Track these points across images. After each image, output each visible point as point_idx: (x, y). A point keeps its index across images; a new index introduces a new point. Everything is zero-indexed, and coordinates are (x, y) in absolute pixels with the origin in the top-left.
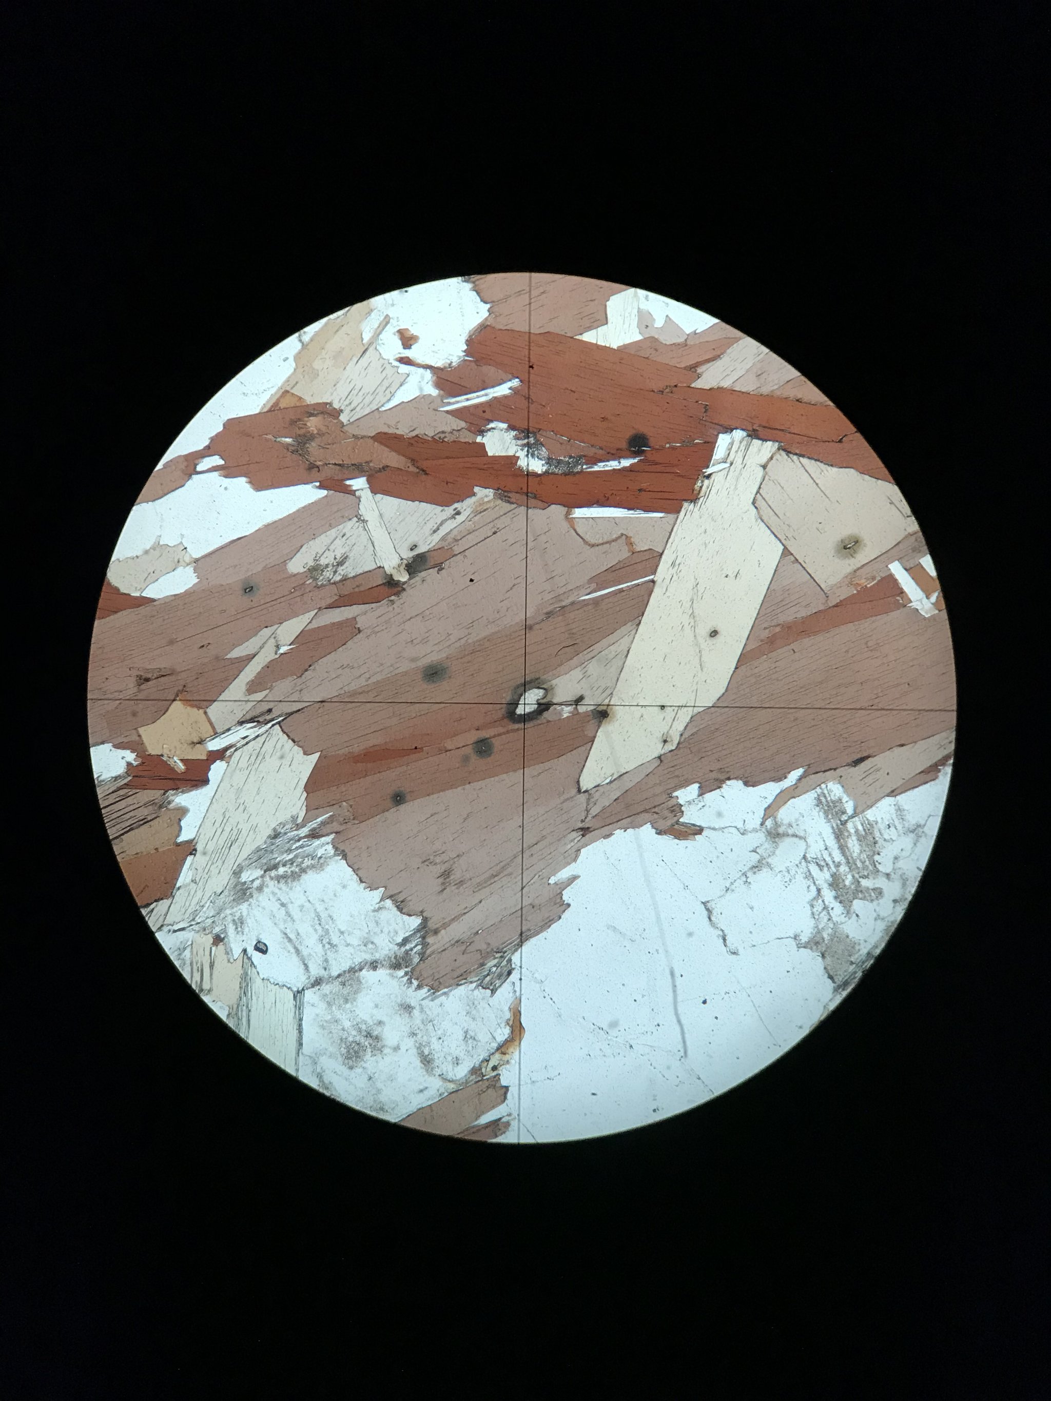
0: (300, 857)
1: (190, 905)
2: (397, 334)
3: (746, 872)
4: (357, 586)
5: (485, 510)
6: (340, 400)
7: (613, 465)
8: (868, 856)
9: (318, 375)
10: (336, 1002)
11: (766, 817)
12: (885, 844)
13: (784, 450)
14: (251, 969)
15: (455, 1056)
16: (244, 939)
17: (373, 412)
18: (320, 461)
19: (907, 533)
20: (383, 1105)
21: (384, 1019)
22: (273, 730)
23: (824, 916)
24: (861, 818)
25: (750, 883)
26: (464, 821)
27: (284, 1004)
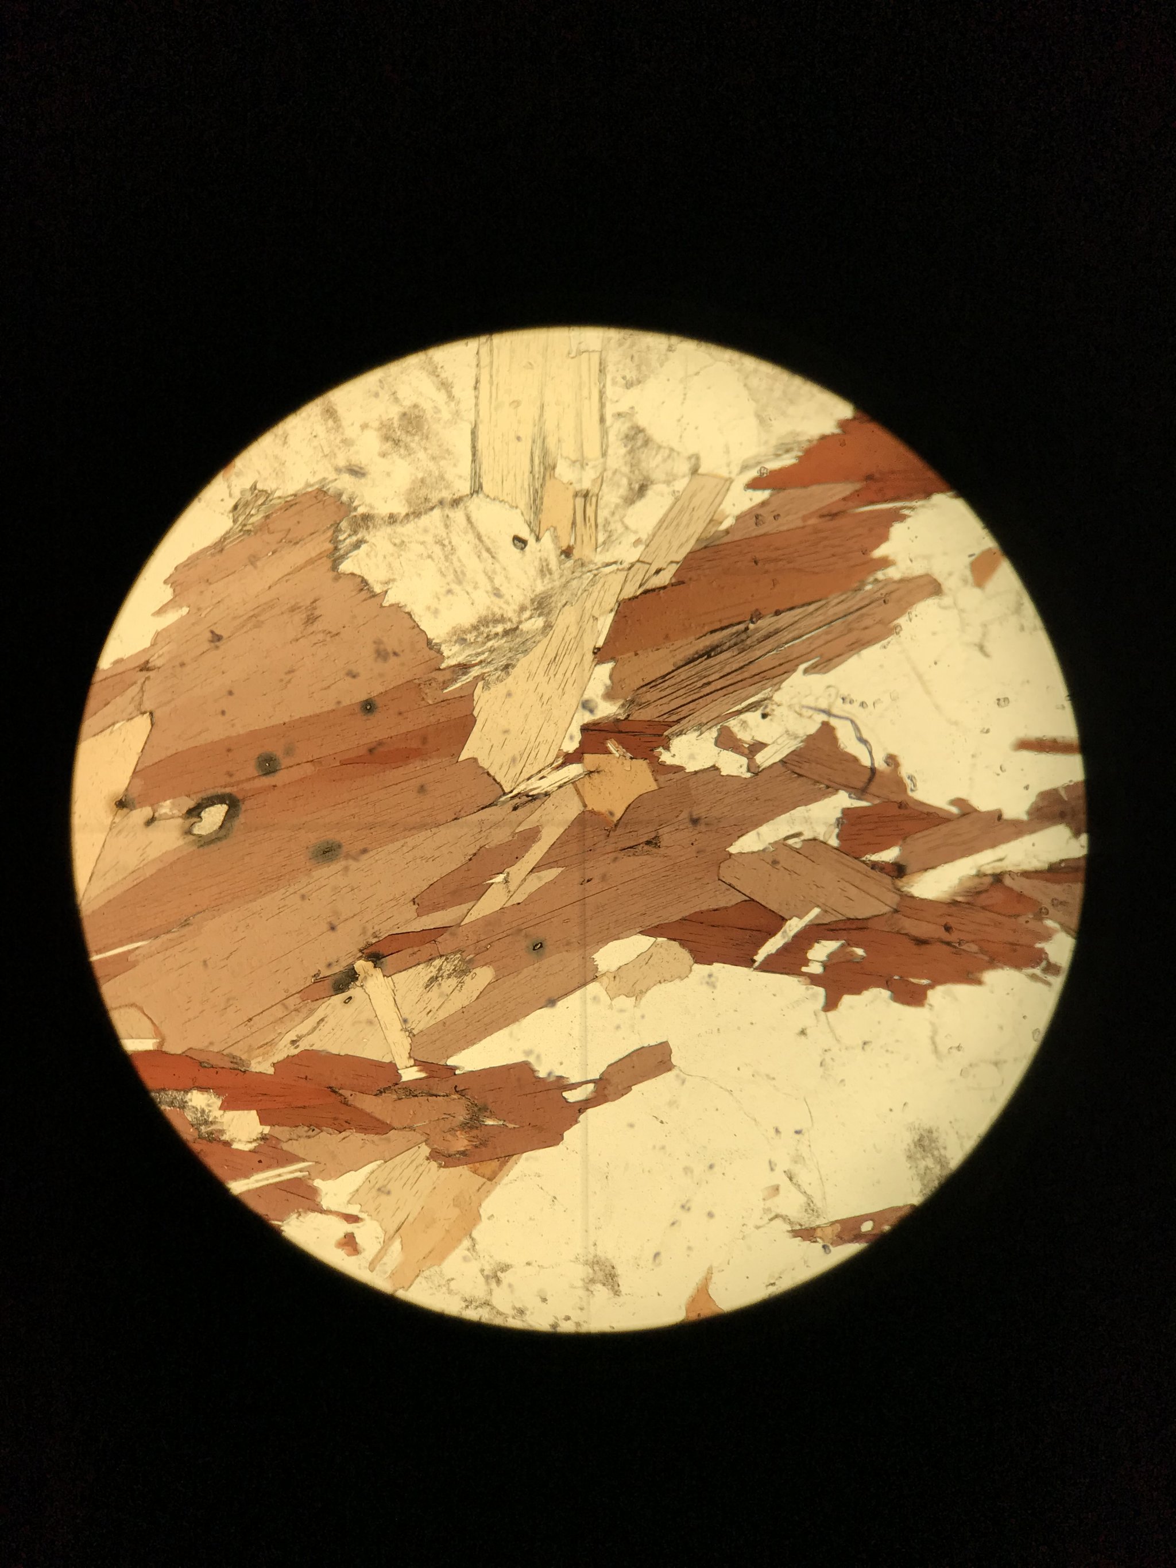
0: (480, 643)
1: (599, 592)
2: (361, 1249)
4: (415, 953)
5: (261, 1047)
6: (429, 1170)
9: (454, 1200)
10: (434, 480)
14: (530, 519)
16: (539, 553)
17: (391, 1159)
18: (454, 1099)
21: (380, 459)
22: (511, 786)
26: (290, 680)
27: (492, 480)
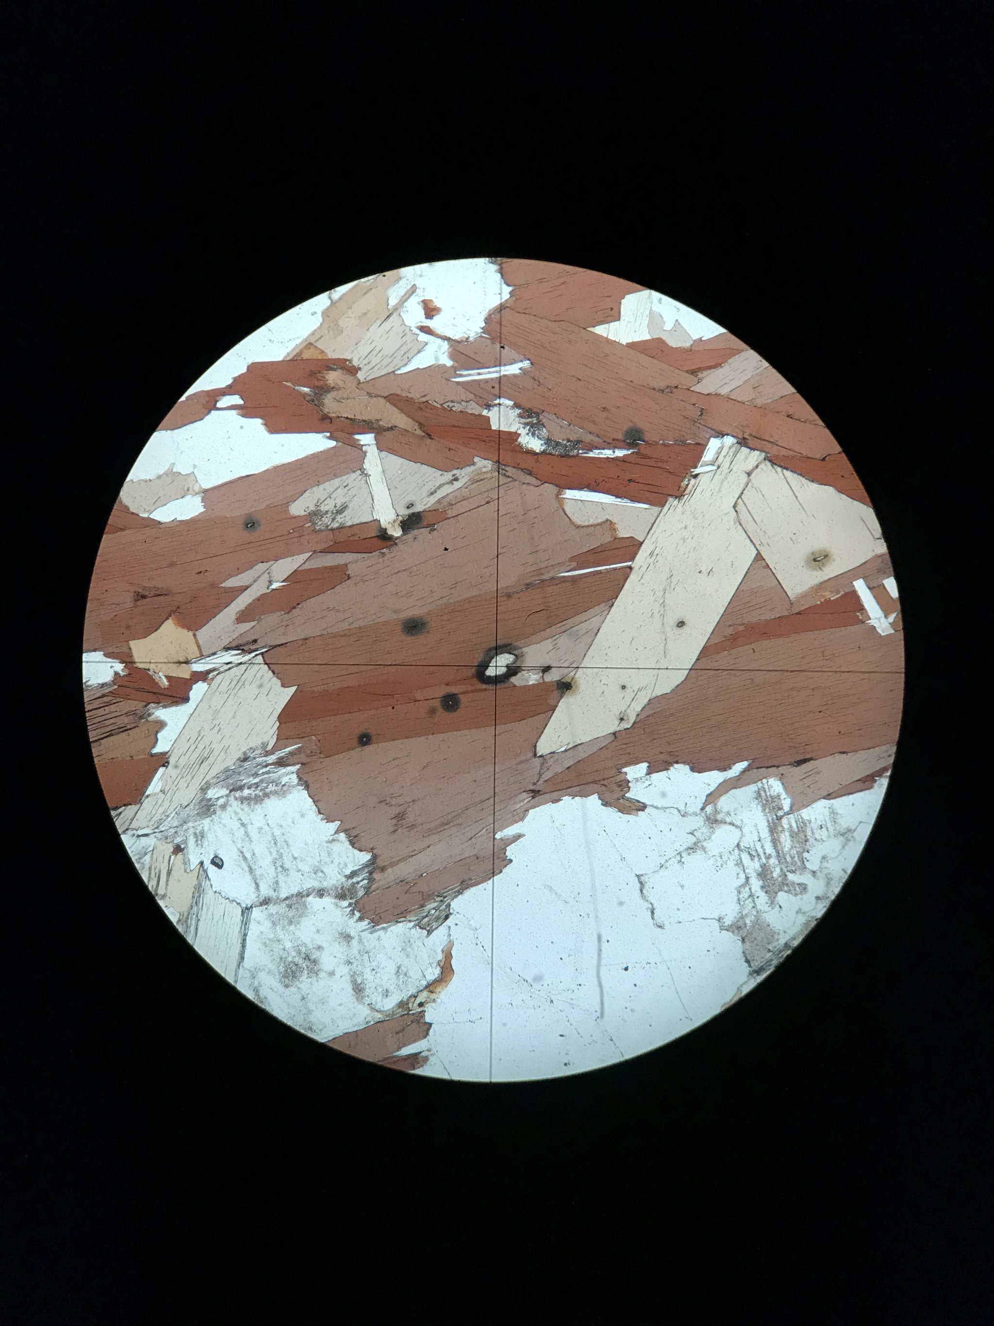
0: (264, 782)
1: (156, 813)
2: (421, 304)
3: (681, 852)
4: (353, 535)
5: (482, 480)
6: (360, 358)
7: (608, 453)
8: (797, 852)
9: (342, 332)
10: (281, 923)
11: (707, 803)
12: (815, 843)
13: (770, 461)
14: (206, 881)
15: (385, 989)
16: (202, 852)
17: (389, 374)
18: (333, 413)
19: (874, 554)
20: (312, 1025)
21: (324, 944)
22: (256, 659)
23: (749, 904)
24: (796, 816)
25: (683, 863)
26: (423, 769)
27: (232, 917)
